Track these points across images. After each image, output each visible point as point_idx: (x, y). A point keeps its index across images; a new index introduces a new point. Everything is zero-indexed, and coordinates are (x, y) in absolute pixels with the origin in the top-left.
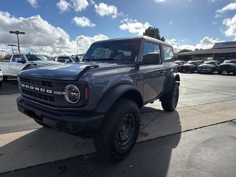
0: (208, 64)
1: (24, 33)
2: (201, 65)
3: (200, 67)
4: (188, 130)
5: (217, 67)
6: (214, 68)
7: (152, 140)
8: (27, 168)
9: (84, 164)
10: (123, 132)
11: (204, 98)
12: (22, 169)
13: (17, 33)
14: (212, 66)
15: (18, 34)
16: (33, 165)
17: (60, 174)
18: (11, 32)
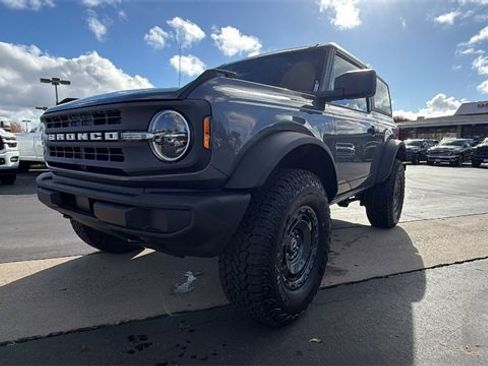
0: (448, 144)
1: (68, 83)
2: (432, 148)
3: (433, 153)
4: (442, 266)
5: (469, 151)
6: (462, 154)
7: (357, 282)
8: (50, 336)
9: (192, 331)
10: (291, 253)
11: (457, 205)
12: (36, 338)
13: (56, 82)
14: (458, 149)
15: (56, 84)
16: (65, 330)
17: (132, 352)
18: (43, 80)
